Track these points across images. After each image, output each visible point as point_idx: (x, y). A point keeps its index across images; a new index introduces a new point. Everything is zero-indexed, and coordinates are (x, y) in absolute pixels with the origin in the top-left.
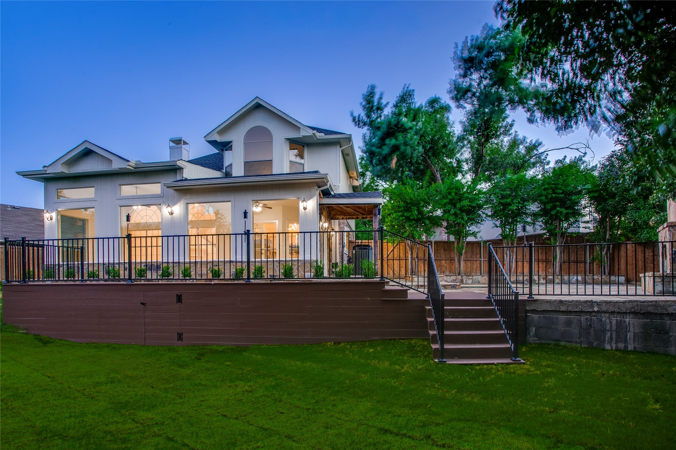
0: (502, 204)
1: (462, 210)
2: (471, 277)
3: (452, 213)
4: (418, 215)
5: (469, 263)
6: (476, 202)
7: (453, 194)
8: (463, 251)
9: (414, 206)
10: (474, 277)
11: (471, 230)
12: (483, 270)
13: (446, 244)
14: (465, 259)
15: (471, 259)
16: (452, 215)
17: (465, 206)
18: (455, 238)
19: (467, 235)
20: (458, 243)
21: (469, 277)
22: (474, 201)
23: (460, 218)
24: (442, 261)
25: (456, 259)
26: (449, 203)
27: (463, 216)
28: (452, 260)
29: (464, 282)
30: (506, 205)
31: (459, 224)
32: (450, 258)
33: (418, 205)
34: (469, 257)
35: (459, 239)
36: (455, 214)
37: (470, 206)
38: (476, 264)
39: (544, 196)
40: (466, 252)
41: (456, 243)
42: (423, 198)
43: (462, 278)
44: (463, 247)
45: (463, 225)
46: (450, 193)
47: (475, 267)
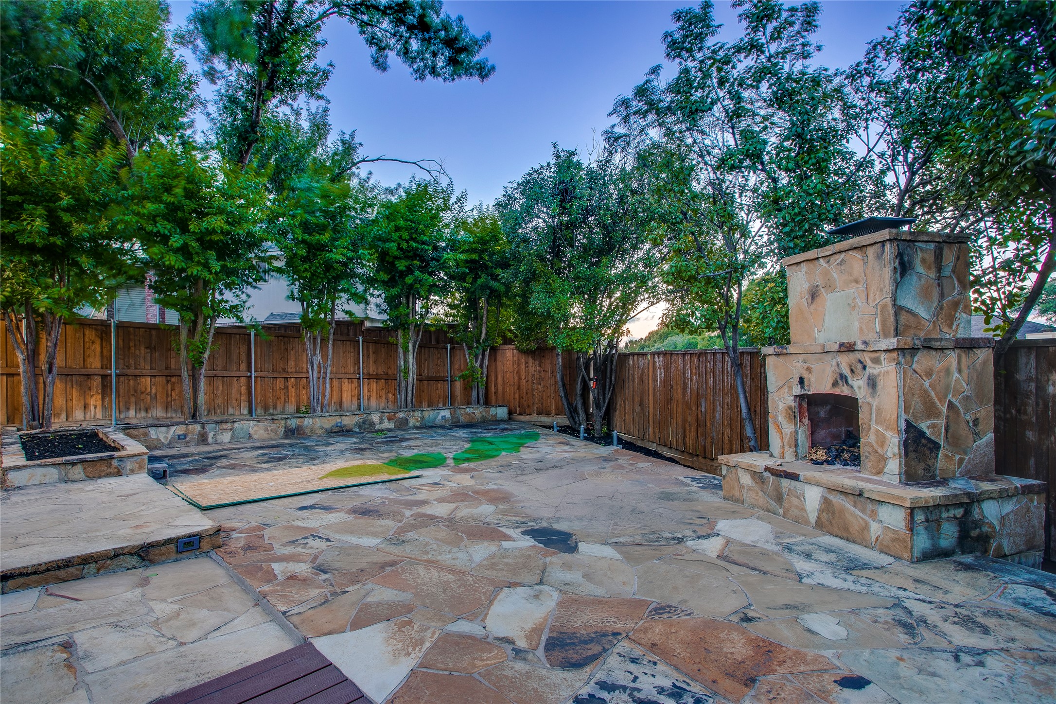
0: (310, 246)
1: (205, 241)
2: (229, 426)
3: (177, 245)
4: (50, 234)
5: (219, 383)
6: (245, 226)
7: (179, 191)
8: (206, 355)
9: (37, 204)
10: (236, 425)
11: (227, 301)
12: (256, 399)
13: (154, 332)
14: (211, 373)
15: (225, 373)
16: (177, 251)
17: (214, 231)
18: (182, 319)
19: (217, 311)
20: (192, 332)
21: (224, 426)
22: (239, 223)
23: (199, 263)
24: (142, 379)
25: (185, 375)
26: (165, 217)
27: (207, 260)
28: (171, 376)
29: (210, 440)
30: (315, 249)
31: (194, 280)
32: (167, 372)
33: (50, 201)
34: (219, 368)
35: (195, 323)
36: (184, 251)
37: (228, 233)
38: (236, 386)
39: (394, 242)
40: (212, 357)
41: (184, 333)
42: (71, 184)
43: (203, 428)
44: (204, 343)
45: (206, 283)
46: (168, 189)
47: (234, 393)
